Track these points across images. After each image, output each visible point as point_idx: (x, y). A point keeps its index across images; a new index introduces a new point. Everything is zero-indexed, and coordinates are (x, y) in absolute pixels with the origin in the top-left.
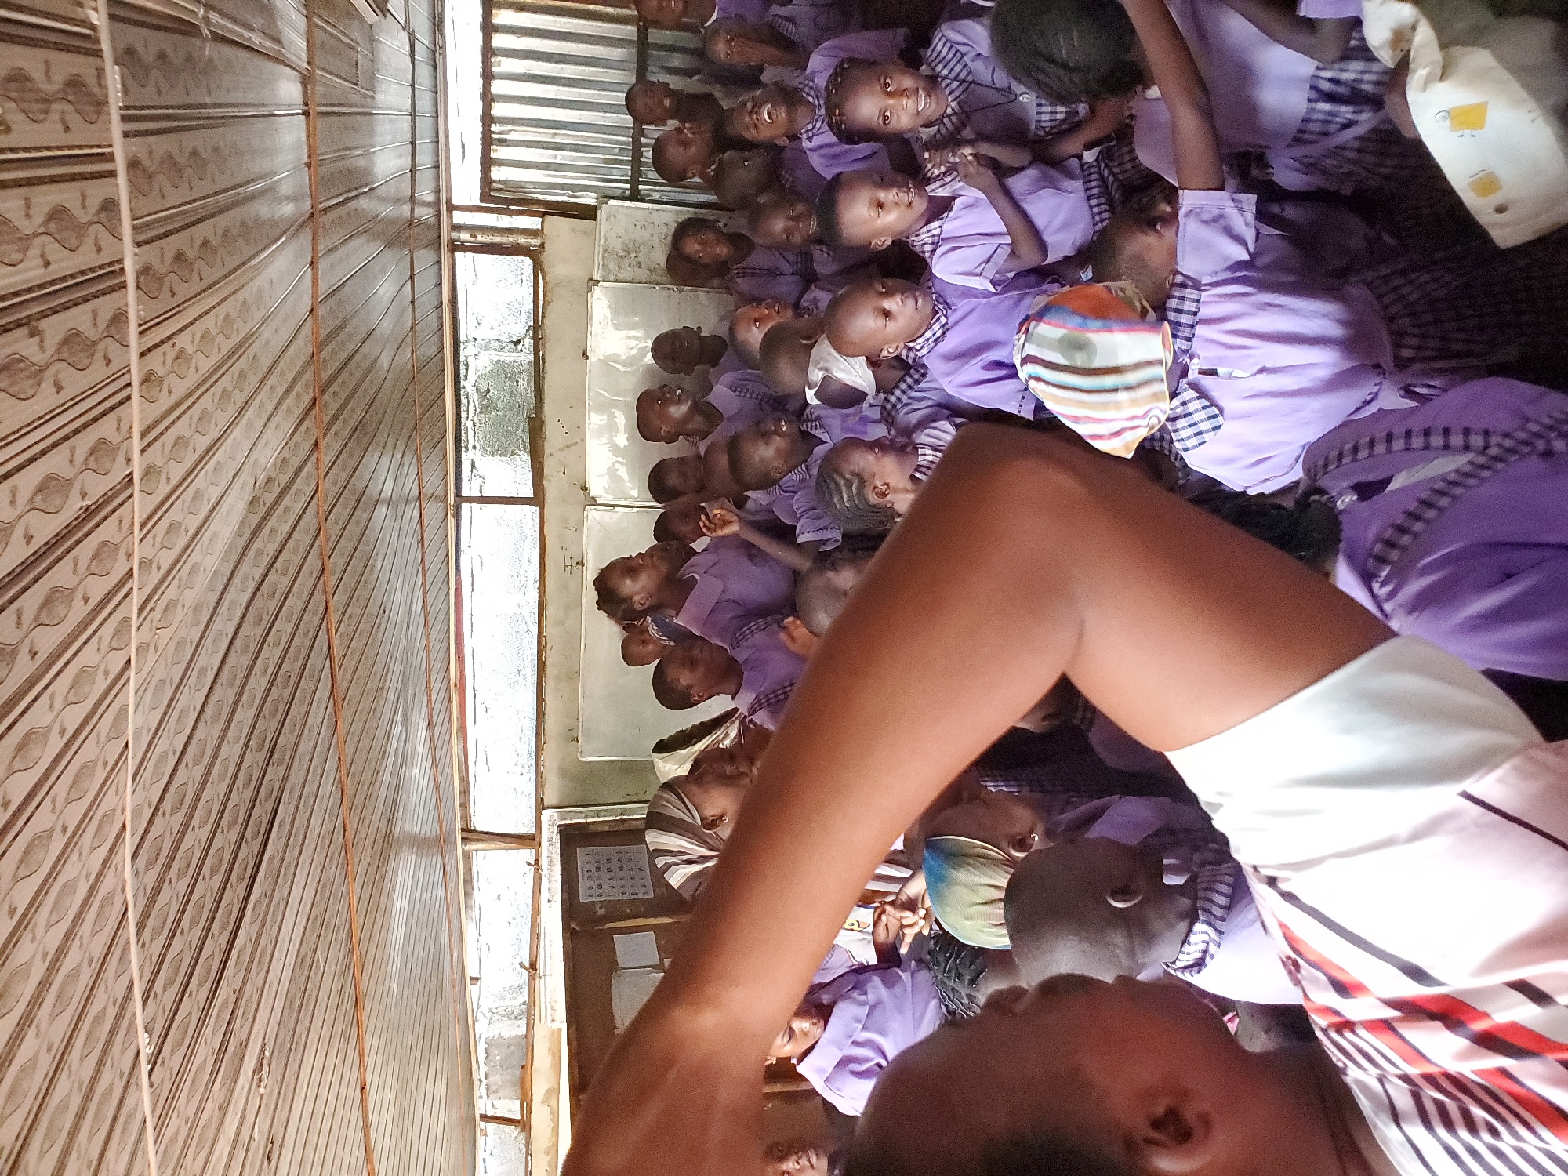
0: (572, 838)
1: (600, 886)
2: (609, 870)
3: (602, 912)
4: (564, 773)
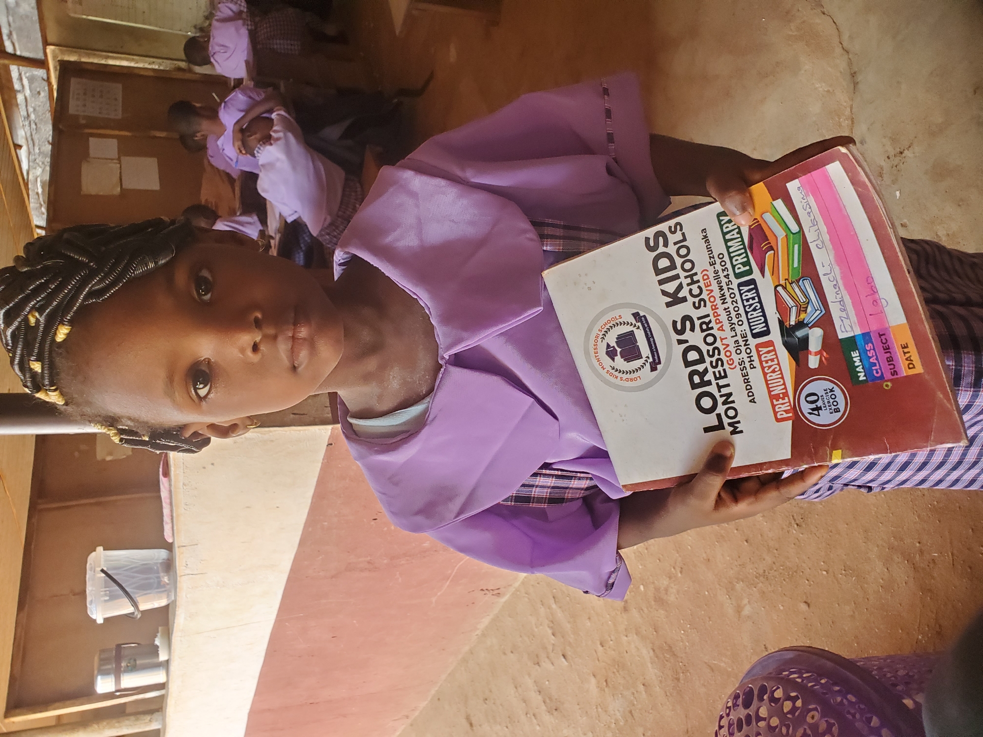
0: (67, 70)
1: (85, 105)
2: (93, 96)
3: (83, 122)
4: (59, 22)
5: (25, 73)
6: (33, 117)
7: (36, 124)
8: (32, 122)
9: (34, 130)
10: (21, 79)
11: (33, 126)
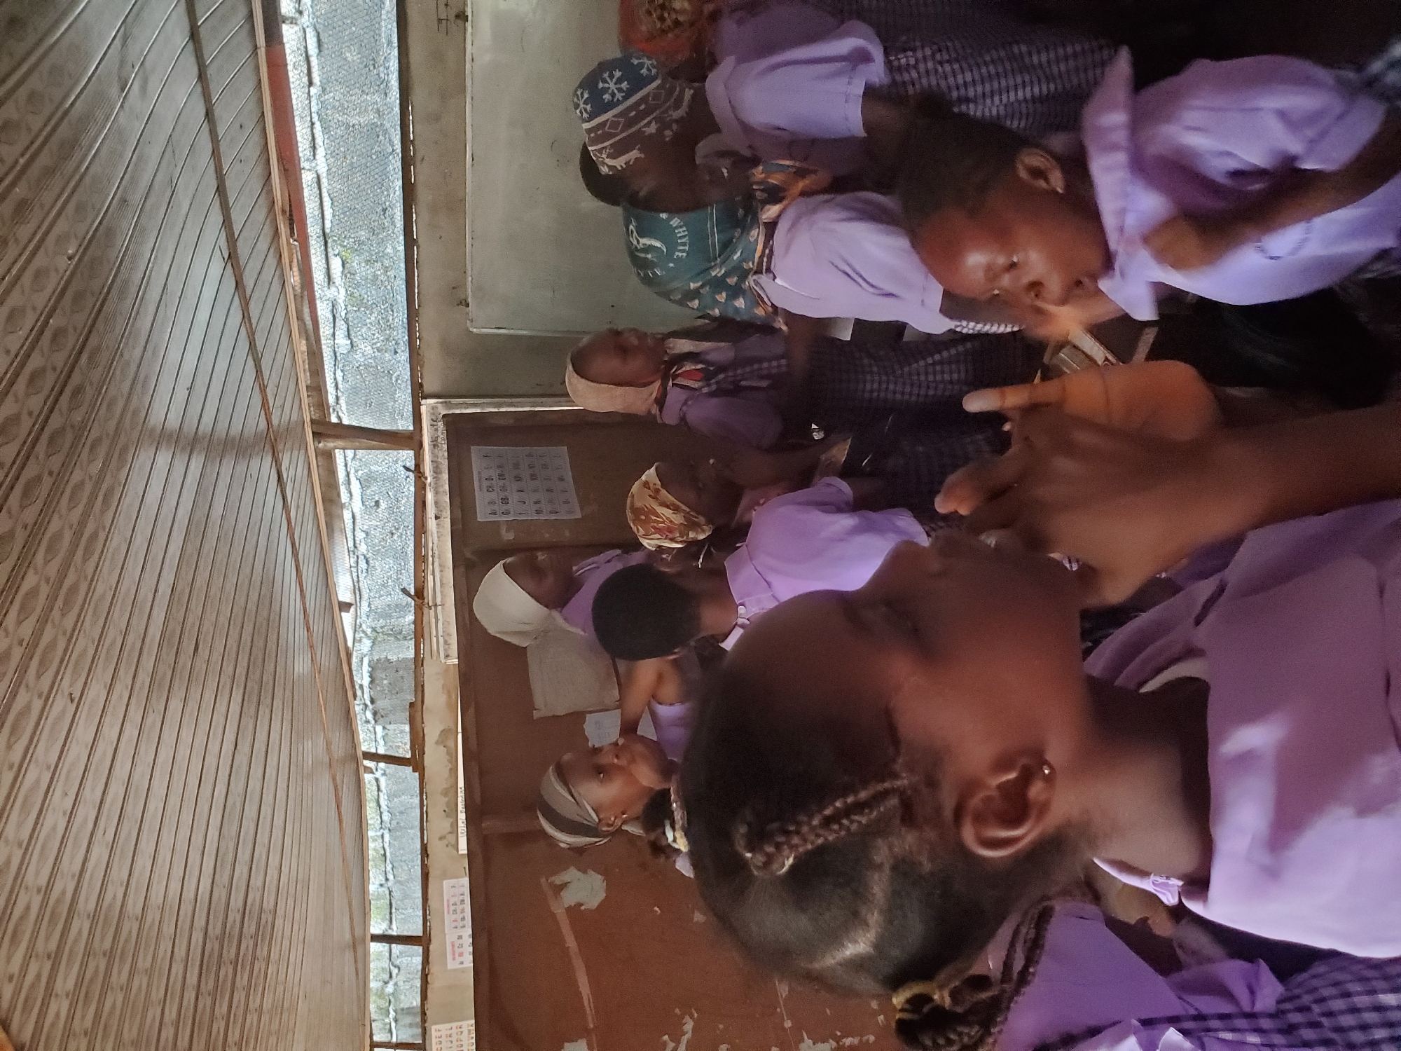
0: (462, 433)
1: (505, 501)
2: (518, 478)
3: (509, 536)
4: (447, 349)
5: (356, 471)
6: (363, 548)
7: (367, 562)
8: (361, 558)
9: (364, 571)
10: (349, 482)
11: (363, 565)
